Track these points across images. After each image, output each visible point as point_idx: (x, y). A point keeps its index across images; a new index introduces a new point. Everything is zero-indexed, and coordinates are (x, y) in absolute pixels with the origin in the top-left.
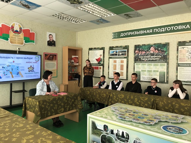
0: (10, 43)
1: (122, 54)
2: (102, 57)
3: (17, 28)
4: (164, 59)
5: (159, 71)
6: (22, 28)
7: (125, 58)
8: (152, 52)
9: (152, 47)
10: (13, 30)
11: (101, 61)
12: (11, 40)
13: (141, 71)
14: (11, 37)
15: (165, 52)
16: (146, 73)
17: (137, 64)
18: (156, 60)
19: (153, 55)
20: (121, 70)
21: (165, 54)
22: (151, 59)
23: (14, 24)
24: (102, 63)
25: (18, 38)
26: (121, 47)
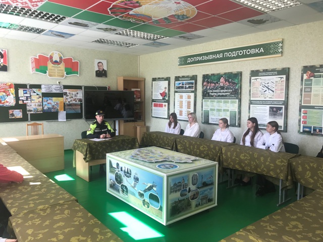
0: (49, 77)
1: (189, 87)
2: (167, 91)
3: (56, 58)
4: (235, 94)
5: (230, 110)
6: (63, 57)
7: (192, 92)
8: (222, 85)
9: (222, 78)
10: (52, 61)
11: (166, 96)
12: (49, 72)
13: (209, 110)
14: (50, 69)
15: (237, 84)
16: (215, 112)
17: (205, 101)
18: (226, 96)
19: (222, 88)
20: (188, 108)
21: (237, 88)
22: (221, 94)
23: (53, 53)
24: (167, 99)
26: (188, 77)
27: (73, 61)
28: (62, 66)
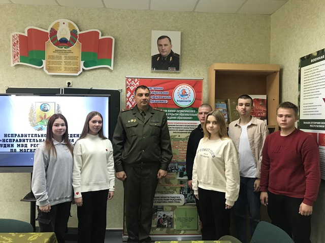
0: (46, 72)
3: (64, 33)
6: (78, 30)
10: (54, 40)
14: (50, 57)
25: (66, 57)
27: (100, 37)
28: (76, 49)
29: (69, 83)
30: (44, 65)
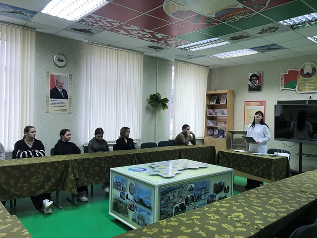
0: (298, 91)
3: (308, 70)
6: (316, 67)
10: (302, 74)
12: (299, 87)
23: (305, 66)
28: (315, 78)
29: (310, 97)
30: (296, 88)
